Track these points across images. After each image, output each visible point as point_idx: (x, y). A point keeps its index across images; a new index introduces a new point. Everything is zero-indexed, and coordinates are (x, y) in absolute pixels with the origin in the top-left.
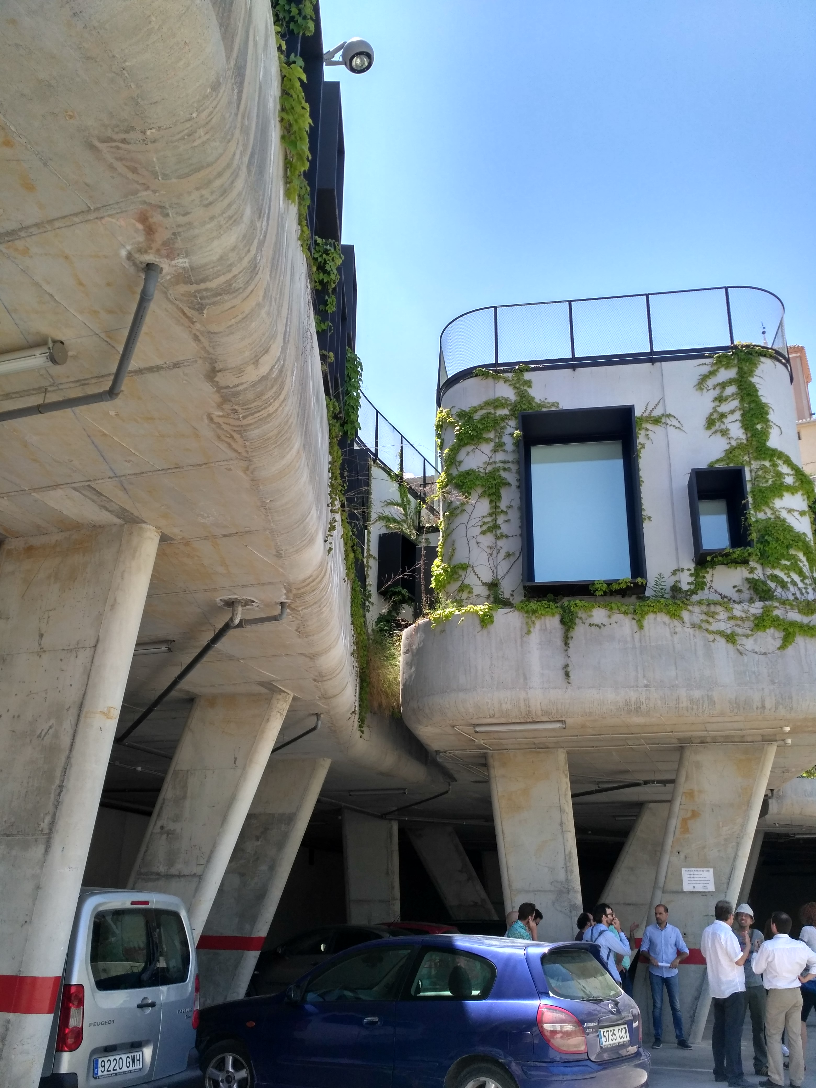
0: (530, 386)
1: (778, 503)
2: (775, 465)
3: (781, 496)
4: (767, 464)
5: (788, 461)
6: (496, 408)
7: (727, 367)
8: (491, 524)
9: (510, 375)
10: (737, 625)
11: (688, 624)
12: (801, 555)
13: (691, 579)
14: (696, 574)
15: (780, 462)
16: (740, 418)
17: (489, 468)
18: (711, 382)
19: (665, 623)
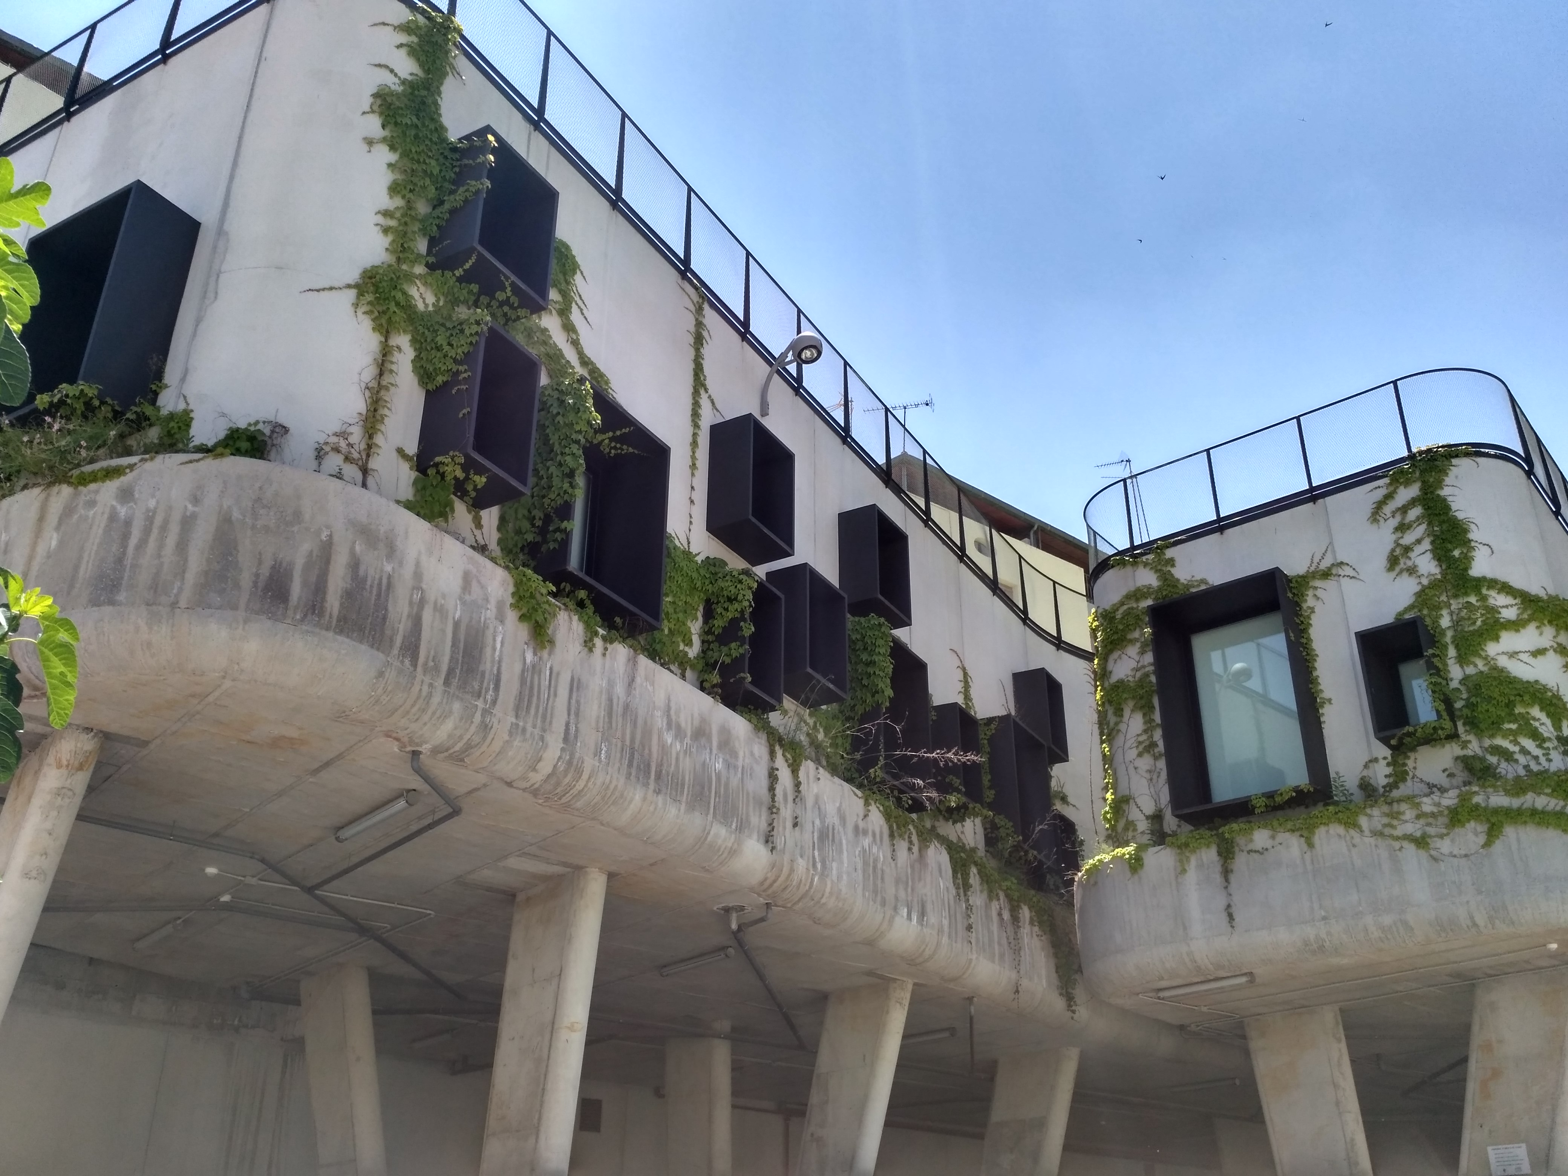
0: (1173, 566)
1: (1492, 649)
2: (1484, 598)
3: (1497, 639)
4: (1473, 599)
5: (1506, 588)
6: (1137, 600)
7: (1407, 483)
8: (1147, 743)
9: (1151, 557)
10: (1429, 824)
11: (1367, 833)
12: (1536, 712)
13: (1389, 770)
14: (1393, 763)
15: (1493, 593)
16: (1429, 547)
17: (1138, 675)
18: (1388, 509)
19: (1339, 836)
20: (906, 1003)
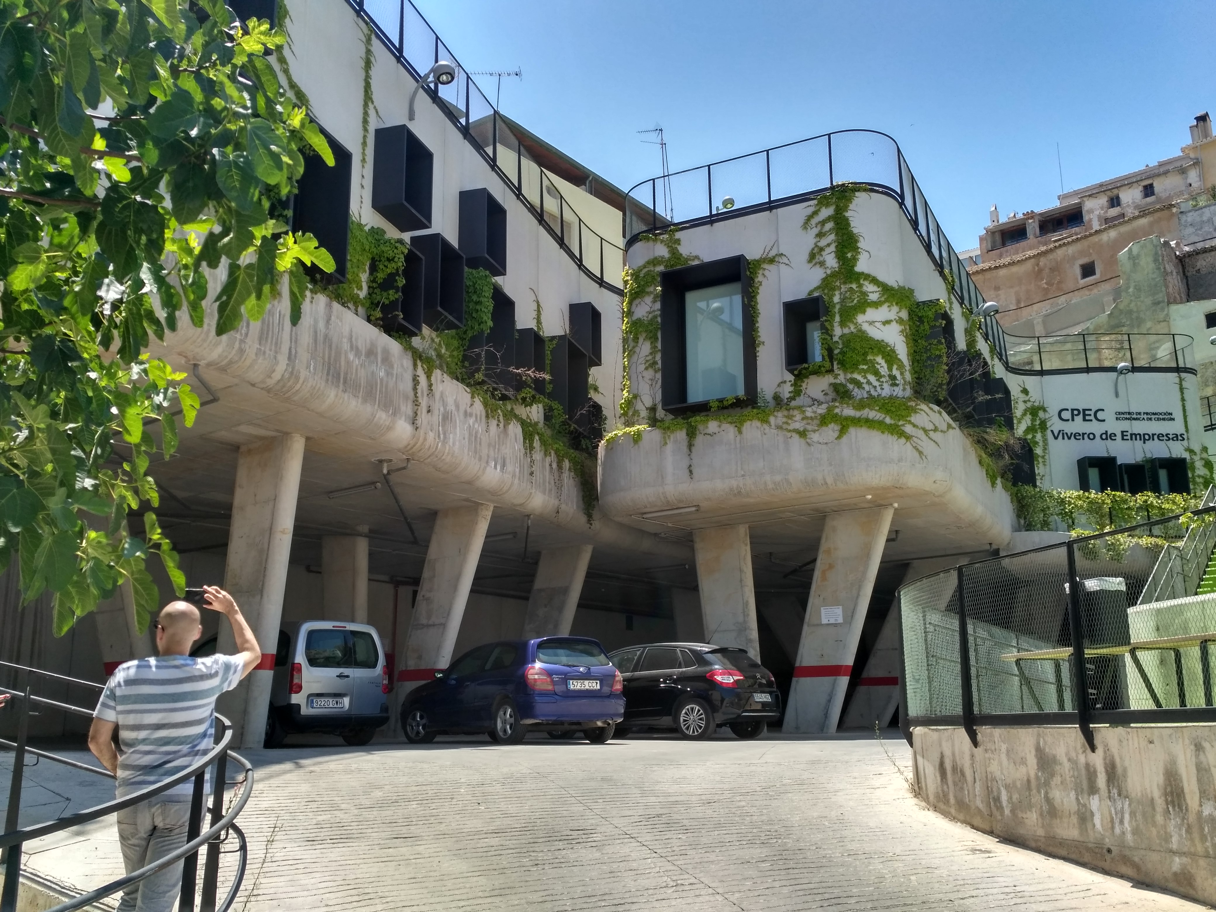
0: (679, 244)
1: (861, 318)
2: (860, 286)
3: (864, 312)
4: (854, 286)
5: (874, 281)
6: (654, 265)
7: (827, 205)
8: (651, 361)
9: (666, 236)
10: (808, 424)
11: (773, 427)
12: (879, 359)
13: (792, 389)
14: (795, 385)
15: (866, 283)
16: (834, 249)
17: (650, 316)
18: (814, 221)
19: (757, 428)
20: (489, 518)
